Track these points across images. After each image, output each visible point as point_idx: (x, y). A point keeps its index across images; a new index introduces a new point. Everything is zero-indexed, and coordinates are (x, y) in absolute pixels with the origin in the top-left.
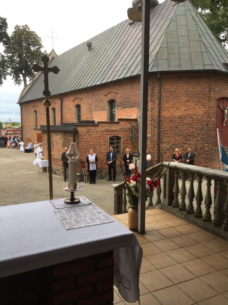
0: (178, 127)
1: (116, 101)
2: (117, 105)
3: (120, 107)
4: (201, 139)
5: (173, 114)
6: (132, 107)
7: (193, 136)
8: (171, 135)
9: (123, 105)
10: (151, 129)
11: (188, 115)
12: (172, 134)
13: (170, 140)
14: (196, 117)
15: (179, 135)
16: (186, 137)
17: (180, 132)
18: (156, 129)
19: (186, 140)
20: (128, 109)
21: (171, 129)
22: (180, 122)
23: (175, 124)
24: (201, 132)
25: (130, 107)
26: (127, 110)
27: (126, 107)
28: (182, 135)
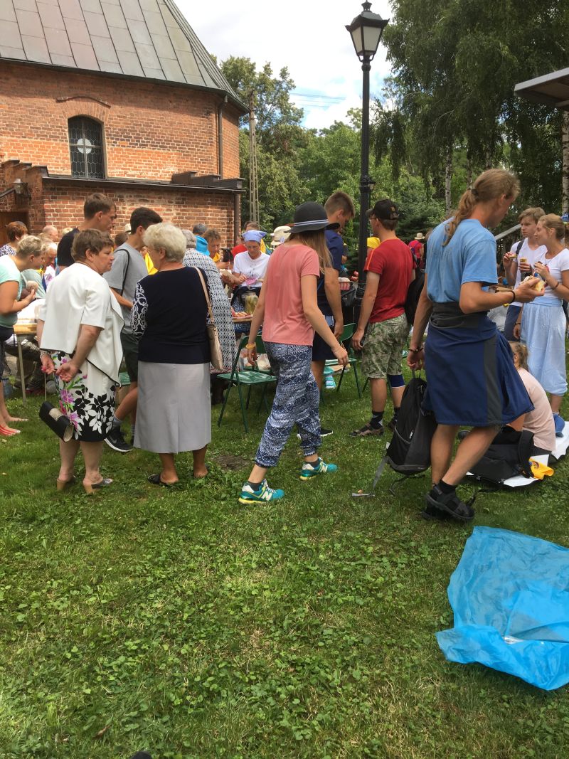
1: (106, 123)
2: (110, 135)
3: (122, 140)
6: (160, 146)
9: (131, 137)
20: (151, 150)
25: (157, 146)
26: (146, 152)
27: (141, 145)
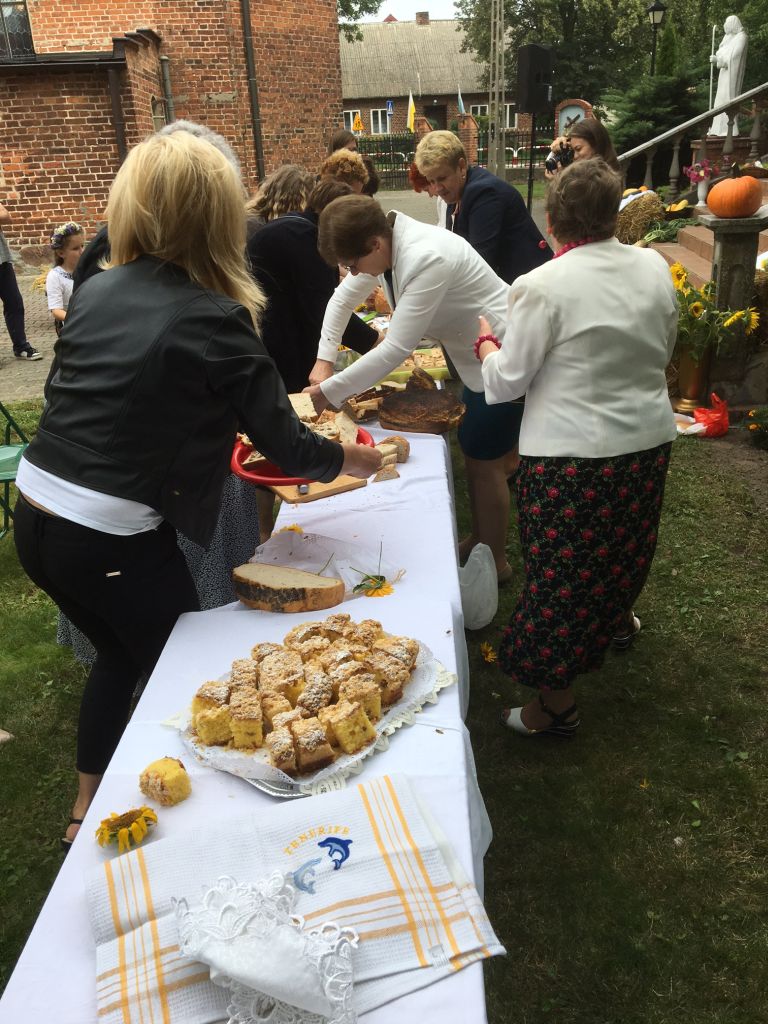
0: (287, 69)
4: (331, 106)
5: (272, 24)
7: (317, 96)
8: (275, 94)
10: (231, 72)
11: (302, 29)
12: (278, 91)
13: (276, 111)
14: (317, 39)
15: (292, 96)
16: (304, 101)
17: (291, 85)
18: (242, 75)
19: (306, 111)
21: (273, 73)
22: (288, 53)
23: (279, 58)
24: (329, 86)
28: (297, 96)
